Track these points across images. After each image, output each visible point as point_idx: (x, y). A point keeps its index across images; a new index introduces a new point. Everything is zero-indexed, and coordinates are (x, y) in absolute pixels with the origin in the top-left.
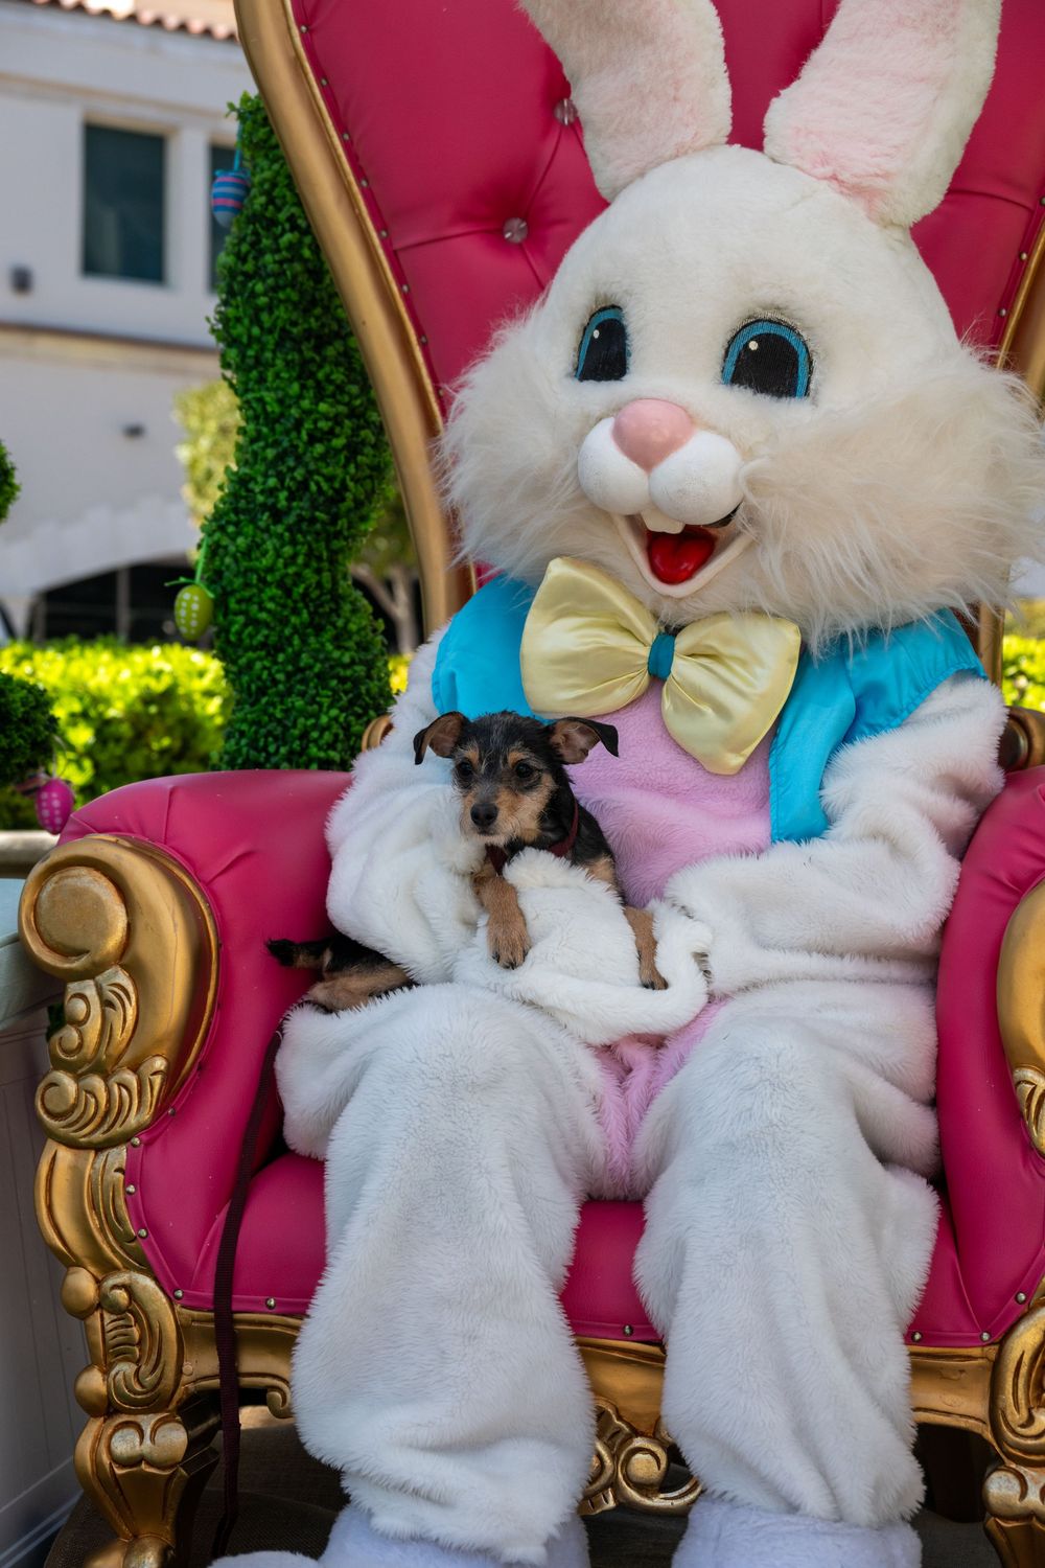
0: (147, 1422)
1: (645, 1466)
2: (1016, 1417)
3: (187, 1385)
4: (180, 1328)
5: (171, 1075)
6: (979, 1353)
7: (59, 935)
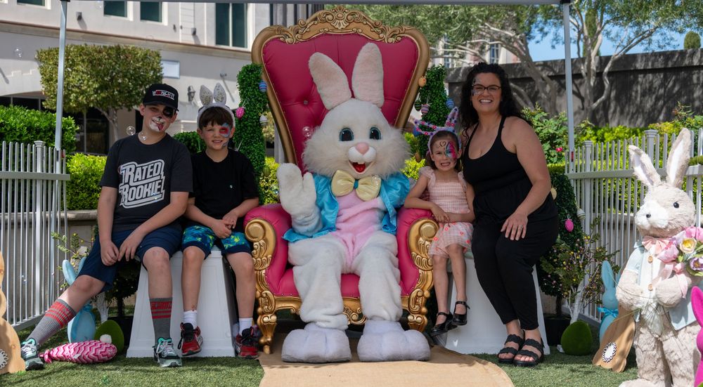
0: (269, 316)
1: (355, 317)
2: (412, 306)
3: (276, 309)
4: (275, 300)
5: (272, 258)
6: (407, 297)
7: (253, 235)
